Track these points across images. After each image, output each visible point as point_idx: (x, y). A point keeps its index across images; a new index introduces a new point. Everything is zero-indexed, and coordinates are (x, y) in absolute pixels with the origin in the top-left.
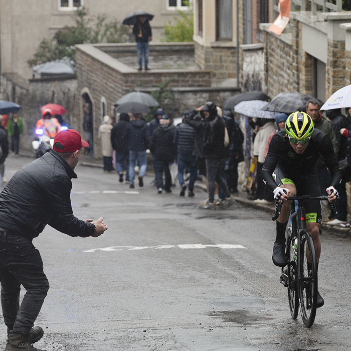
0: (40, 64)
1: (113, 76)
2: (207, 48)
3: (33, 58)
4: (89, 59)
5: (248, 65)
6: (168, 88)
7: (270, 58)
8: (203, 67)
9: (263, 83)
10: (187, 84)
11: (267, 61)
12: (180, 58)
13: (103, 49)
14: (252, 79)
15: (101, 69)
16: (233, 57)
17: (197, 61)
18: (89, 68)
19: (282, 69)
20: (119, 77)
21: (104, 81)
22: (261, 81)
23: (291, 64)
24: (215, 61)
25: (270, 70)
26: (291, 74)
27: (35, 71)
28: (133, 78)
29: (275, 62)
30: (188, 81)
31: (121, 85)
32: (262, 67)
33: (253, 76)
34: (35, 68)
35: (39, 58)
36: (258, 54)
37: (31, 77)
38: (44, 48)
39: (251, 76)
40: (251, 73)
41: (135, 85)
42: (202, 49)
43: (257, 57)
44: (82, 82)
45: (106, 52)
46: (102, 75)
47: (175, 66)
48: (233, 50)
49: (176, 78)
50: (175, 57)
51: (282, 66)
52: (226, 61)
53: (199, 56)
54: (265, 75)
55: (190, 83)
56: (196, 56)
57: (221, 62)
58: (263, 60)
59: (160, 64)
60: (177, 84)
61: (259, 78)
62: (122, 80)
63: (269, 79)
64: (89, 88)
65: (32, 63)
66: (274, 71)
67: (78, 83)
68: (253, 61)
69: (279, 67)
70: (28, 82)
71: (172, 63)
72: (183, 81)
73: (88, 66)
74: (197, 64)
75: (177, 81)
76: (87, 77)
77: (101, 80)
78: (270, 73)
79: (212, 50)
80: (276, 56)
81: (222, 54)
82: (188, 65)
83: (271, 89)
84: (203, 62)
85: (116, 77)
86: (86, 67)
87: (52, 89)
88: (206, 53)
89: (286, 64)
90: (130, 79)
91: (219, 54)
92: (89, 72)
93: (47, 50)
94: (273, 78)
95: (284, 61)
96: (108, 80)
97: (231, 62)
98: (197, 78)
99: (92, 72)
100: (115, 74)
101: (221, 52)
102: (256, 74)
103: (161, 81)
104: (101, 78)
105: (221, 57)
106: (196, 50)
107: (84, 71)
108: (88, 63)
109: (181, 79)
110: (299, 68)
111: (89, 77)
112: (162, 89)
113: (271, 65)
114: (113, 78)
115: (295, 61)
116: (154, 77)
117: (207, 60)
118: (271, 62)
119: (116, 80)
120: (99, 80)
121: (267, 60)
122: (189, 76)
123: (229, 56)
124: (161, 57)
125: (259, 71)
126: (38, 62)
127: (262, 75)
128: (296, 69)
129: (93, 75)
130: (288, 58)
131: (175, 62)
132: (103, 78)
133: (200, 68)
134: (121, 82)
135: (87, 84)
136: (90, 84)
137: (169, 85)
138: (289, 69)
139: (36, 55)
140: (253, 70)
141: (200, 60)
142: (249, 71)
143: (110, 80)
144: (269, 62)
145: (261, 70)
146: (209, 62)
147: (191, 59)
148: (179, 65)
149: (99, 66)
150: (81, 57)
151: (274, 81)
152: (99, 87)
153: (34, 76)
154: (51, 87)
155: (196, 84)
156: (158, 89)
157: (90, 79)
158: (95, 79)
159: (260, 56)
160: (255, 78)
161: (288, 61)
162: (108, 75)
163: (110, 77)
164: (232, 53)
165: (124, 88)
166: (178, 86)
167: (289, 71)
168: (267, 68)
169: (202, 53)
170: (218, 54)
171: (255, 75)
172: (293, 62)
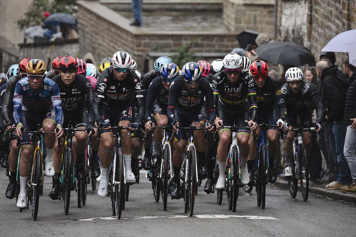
0: (34, 26)
1: (122, 38)
2: (238, 5)
3: (24, 17)
4: (94, 18)
5: (287, 19)
6: (189, 53)
7: (315, 7)
8: (233, 29)
9: (306, 39)
10: (213, 49)
11: (311, 11)
12: (204, 19)
13: (111, 6)
14: (292, 36)
15: (108, 30)
16: (270, 17)
17: (225, 23)
18: (93, 29)
19: (329, 20)
20: (130, 39)
21: (112, 44)
22: (303, 37)
23: (341, 13)
24: (248, 22)
25: (314, 21)
26: (341, 24)
27: (27, 35)
28: (147, 41)
29: (321, 11)
30: (214, 46)
31: (133, 49)
32: (305, 19)
33: (293, 31)
34: (28, 30)
35: (32, 18)
36: (300, 4)
37: (22, 42)
38: (38, 6)
39: (290, 31)
40: (291, 28)
41: (149, 49)
42: (232, 7)
43: (299, 7)
44: (85, 47)
45: (115, 10)
46: (109, 38)
47: (199, 28)
48: (270, 9)
49: (199, 41)
50: (199, 18)
51: (329, 15)
52: (261, 22)
53: (228, 16)
54: (308, 28)
55: (217, 48)
56: (224, 16)
57: (255, 23)
58: (307, 11)
59: (180, 25)
60: (200, 49)
61: (301, 33)
62: (133, 42)
63: (313, 33)
64: (93, 53)
65: (23, 24)
66: (320, 22)
67: (80, 47)
68: (294, 13)
69: (326, 17)
70: (18, 48)
71: (195, 24)
72: (208, 45)
73: (92, 26)
74: (225, 26)
75: (201, 45)
76: (91, 40)
77: (107, 44)
78: (314, 25)
79: (244, 8)
80: (322, 4)
81: (257, 13)
82: (214, 27)
83: (315, 44)
84: (233, 23)
85: (126, 40)
86: (90, 27)
87: (48, 55)
88: (237, 12)
89: (334, 12)
90: (143, 42)
91: (253, 13)
92: (93, 34)
93: (42, 8)
94: (318, 31)
95: (332, 9)
96: (116, 44)
97: (268, 23)
98: (226, 42)
99: (97, 34)
100: (124, 36)
101: (256, 11)
102: (298, 29)
103: (180, 45)
104: (107, 41)
105: (255, 16)
106: (225, 10)
107: (88, 33)
108: (92, 22)
109: (205, 42)
110: (351, 16)
111: (94, 40)
112: (182, 54)
113: (316, 16)
114: (123, 41)
115: (346, 8)
116: (173, 39)
117: (237, 21)
118: (316, 12)
119: (126, 43)
120: (105, 44)
121: (311, 9)
122: (215, 39)
123: (265, 16)
124: (181, 18)
125: (300, 25)
126: (31, 23)
127: (305, 29)
128: (346, 17)
129: (98, 37)
130: (337, 5)
131: (199, 23)
132: (111, 41)
133: (229, 30)
134: (132, 45)
135: (90, 49)
136: (94, 48)
137: (191, 50)
138: (338, 19)
139: (29, 14)
140: (293, 24)
141: (229, 20)
142: (289, 26)
143: (119, 43)
144: (313, 12)
145: (304, 24)
146: (240, 23)
147: (219, 20)
148: (203, 27)
149: (106, 26)
150: (84, 16)
151: (318, 34)
152: (105, 52)
153: (25, 40)
154: (47, 53)
155: (224, 49)
156: (178, 54)
157: (94, 43)
158: (101, 42)
159: (302, 7)
160: (296, 33)
161: (337, 9)
162: (117, 38)
163: (120, 39)
164: (269, 12)
165: (136, 53)
166: (201, 51)
167: (338, 22)
168: (311, 19)
169: (231, 12)
170: (251, 13)
171: (296, 29)
172: (344, 9)
